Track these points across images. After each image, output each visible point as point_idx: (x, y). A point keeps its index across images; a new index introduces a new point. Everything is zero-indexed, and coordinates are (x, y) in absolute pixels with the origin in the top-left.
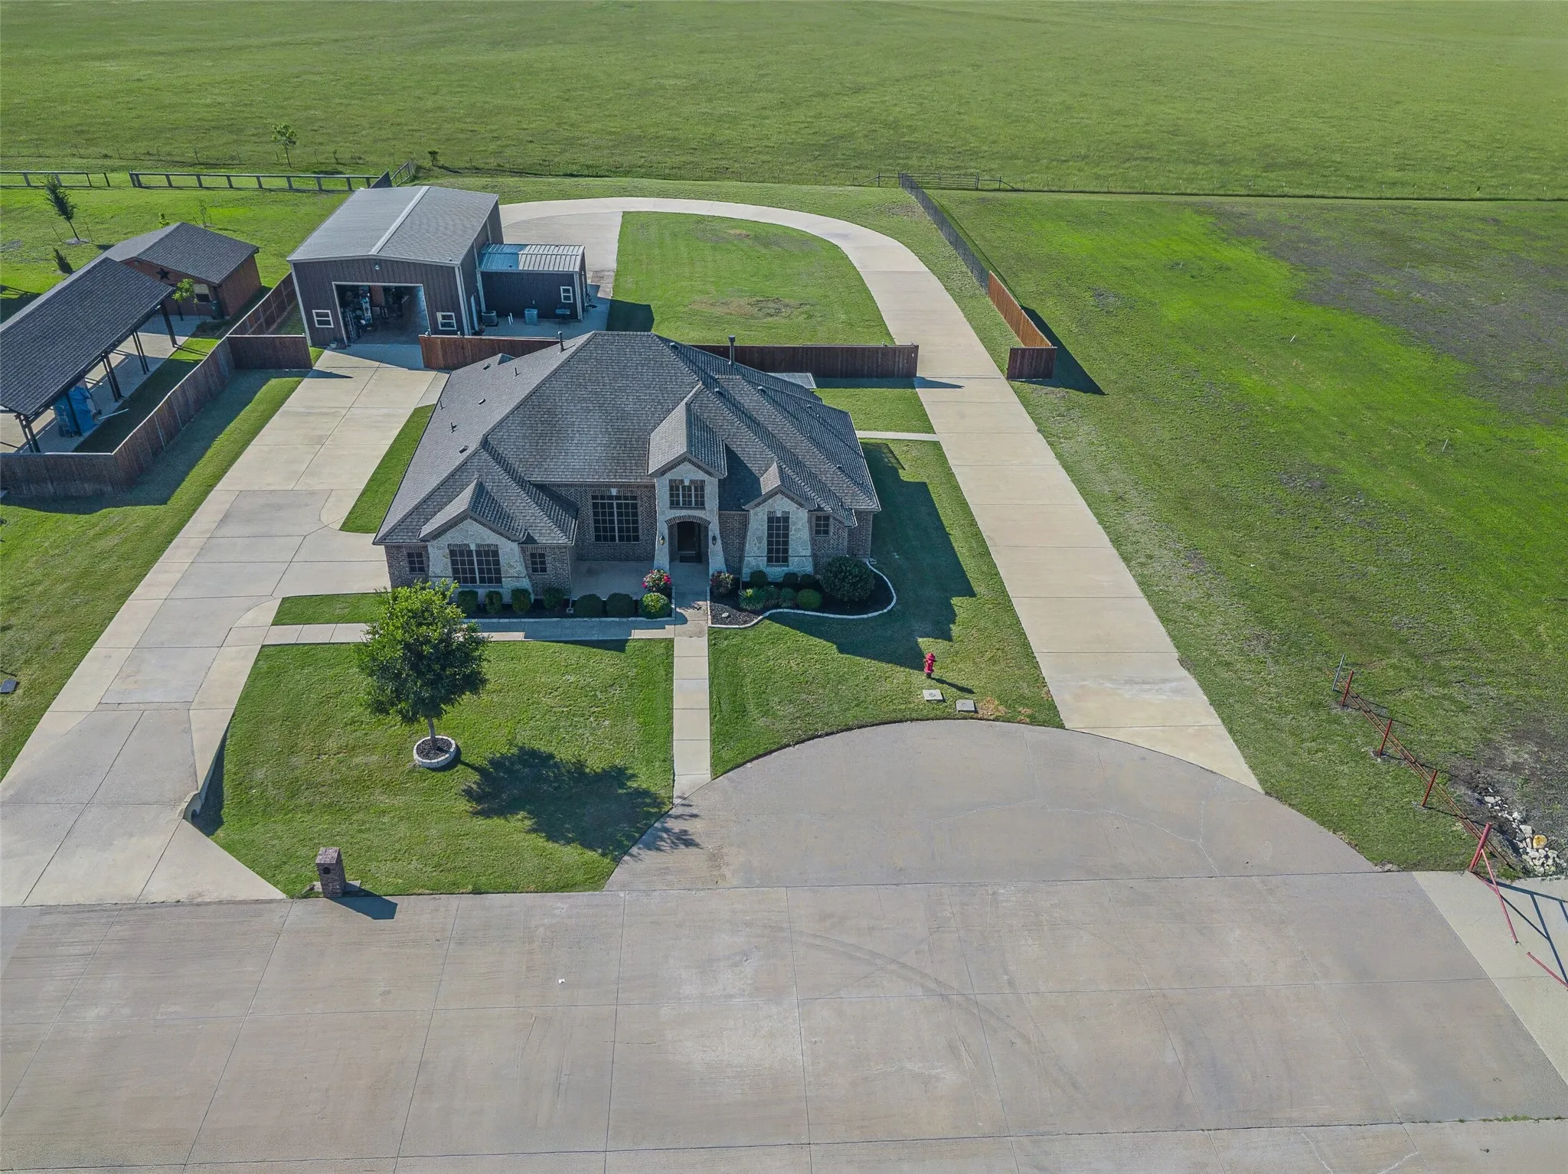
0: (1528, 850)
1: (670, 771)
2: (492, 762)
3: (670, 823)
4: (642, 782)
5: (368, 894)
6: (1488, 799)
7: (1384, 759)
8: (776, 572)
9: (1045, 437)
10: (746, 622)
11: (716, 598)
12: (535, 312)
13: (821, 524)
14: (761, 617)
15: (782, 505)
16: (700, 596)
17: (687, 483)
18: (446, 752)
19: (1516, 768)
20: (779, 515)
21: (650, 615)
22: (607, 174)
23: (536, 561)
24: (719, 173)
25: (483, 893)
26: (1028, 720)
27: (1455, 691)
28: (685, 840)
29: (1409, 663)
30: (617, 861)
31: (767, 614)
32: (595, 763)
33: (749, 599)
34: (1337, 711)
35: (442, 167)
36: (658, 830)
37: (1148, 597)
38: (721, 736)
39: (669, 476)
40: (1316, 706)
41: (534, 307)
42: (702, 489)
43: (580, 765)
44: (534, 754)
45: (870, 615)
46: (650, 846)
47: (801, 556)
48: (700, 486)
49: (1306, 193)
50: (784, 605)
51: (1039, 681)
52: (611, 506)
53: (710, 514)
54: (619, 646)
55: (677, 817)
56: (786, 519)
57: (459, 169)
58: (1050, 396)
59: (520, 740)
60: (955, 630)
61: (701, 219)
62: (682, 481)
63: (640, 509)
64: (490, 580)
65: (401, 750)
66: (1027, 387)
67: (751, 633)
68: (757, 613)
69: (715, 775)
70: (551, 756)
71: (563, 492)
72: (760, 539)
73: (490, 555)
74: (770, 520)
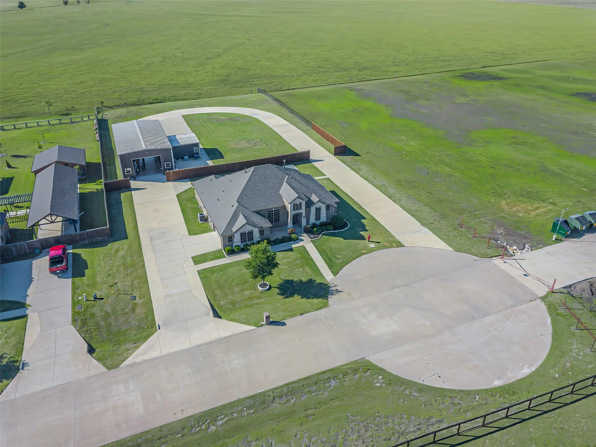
0: (510, 251)
1: (323, 277)
2: (279, 285)
3: (332, 288)
4: (318, 281)
5: (276, 322)
6: (498, 242)
7: (476, 238)
8: (318, 222)
9: (355, 172)
10: (318, 237)
11: (307, 233)
12: (187, 157)
13: (328, 207)
14: (321, 235)
15: (319, 205)
16: (301, 233)
17: (297, 204)
18: (268, 285)
19: (501, 234)
20: (318, 207)
21: (294, 241)
22: (163, 101)
23: (262, 232)
24: (199, 96)
25: (303, 314)
26: (396, 247)
27: (482, 219)
28: (337, 291)
29: (469, 215)
30: (327, 299)
31: (321, 234)
32: (305, 279)
33: (316, 231)
34: (461, 229)
35: (106, 107)
36: (331, 291)
37: (405, 210)
38: (330, 267)
39: (293, 203)
40: (456, 229)
41: (186, 155)
42: (301, 204)
43: (301, 281)
44: (288, 281)
45: (346, 229)
46: (332, 294)
47: (324, 218)
48: (300, 204)
49: (374, 78)
50: (324, 231)
51: (393, 237)
52: (272, 213)
53: (303, 211)
54: (291, 250)
55: (333, 287)
56: (320, 208)
57: (112, 106)
58: (348, 158)
59: (283, 278)
60: (367, 228)
61: (208, 114)
62: (296, 203)
63: (280, 213)
64: (250, 240)
65: (255, 289)
66: (340, 157)
67: (321, 239)
68: (319, 234)
69: (335, 276)
70: (293, 280)
71: (260, 212)
72: (313, 215)
73: (251, 233)
74: (316, 209)
